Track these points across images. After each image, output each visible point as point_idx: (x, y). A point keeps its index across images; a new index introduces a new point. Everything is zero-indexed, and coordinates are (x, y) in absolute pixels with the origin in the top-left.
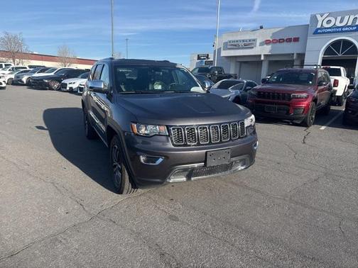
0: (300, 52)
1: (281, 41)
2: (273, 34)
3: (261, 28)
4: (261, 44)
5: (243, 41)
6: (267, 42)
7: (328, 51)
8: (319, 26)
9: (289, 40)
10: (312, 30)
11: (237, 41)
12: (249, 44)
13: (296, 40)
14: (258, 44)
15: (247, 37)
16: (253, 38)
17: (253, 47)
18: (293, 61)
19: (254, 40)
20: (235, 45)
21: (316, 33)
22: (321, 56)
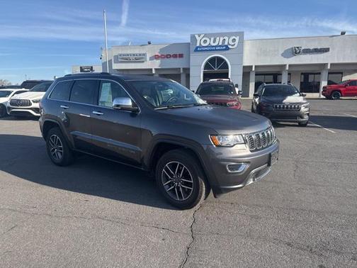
0: (185, 67)
1: (168, 56)
2: (161, 50)
3: (149, 43)
4: (151, 59)
5: (134, 55)
6: (156, 57)
7: (207, 66)
8: (198, 45)
9: (175, 56)
10: (193, 48)
11: (128, 55)
12: (140, 59)
13: (181, 56)
14: (148, 59)
15: (137, 51)
16: (142, 52)
17: (143, 62)
18: (180, 74)
19: (144, 55)
20: (126, 59)
21: (196, 50)
22: (202, 71)
